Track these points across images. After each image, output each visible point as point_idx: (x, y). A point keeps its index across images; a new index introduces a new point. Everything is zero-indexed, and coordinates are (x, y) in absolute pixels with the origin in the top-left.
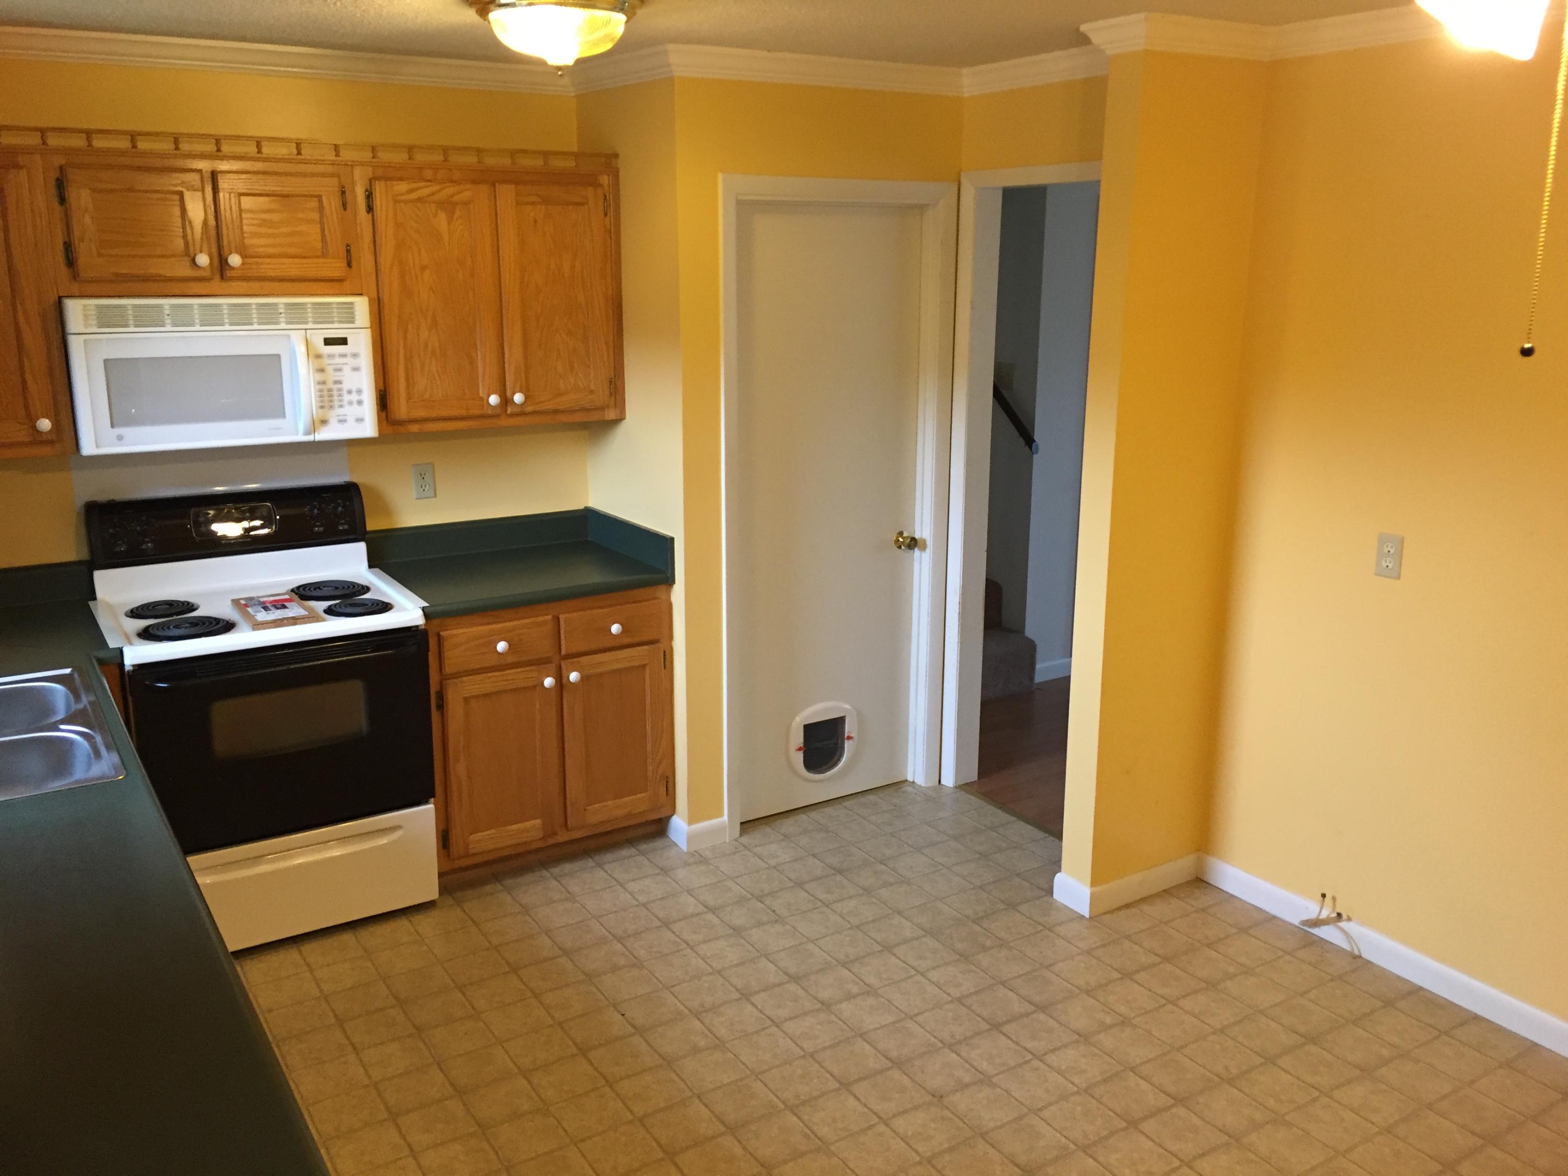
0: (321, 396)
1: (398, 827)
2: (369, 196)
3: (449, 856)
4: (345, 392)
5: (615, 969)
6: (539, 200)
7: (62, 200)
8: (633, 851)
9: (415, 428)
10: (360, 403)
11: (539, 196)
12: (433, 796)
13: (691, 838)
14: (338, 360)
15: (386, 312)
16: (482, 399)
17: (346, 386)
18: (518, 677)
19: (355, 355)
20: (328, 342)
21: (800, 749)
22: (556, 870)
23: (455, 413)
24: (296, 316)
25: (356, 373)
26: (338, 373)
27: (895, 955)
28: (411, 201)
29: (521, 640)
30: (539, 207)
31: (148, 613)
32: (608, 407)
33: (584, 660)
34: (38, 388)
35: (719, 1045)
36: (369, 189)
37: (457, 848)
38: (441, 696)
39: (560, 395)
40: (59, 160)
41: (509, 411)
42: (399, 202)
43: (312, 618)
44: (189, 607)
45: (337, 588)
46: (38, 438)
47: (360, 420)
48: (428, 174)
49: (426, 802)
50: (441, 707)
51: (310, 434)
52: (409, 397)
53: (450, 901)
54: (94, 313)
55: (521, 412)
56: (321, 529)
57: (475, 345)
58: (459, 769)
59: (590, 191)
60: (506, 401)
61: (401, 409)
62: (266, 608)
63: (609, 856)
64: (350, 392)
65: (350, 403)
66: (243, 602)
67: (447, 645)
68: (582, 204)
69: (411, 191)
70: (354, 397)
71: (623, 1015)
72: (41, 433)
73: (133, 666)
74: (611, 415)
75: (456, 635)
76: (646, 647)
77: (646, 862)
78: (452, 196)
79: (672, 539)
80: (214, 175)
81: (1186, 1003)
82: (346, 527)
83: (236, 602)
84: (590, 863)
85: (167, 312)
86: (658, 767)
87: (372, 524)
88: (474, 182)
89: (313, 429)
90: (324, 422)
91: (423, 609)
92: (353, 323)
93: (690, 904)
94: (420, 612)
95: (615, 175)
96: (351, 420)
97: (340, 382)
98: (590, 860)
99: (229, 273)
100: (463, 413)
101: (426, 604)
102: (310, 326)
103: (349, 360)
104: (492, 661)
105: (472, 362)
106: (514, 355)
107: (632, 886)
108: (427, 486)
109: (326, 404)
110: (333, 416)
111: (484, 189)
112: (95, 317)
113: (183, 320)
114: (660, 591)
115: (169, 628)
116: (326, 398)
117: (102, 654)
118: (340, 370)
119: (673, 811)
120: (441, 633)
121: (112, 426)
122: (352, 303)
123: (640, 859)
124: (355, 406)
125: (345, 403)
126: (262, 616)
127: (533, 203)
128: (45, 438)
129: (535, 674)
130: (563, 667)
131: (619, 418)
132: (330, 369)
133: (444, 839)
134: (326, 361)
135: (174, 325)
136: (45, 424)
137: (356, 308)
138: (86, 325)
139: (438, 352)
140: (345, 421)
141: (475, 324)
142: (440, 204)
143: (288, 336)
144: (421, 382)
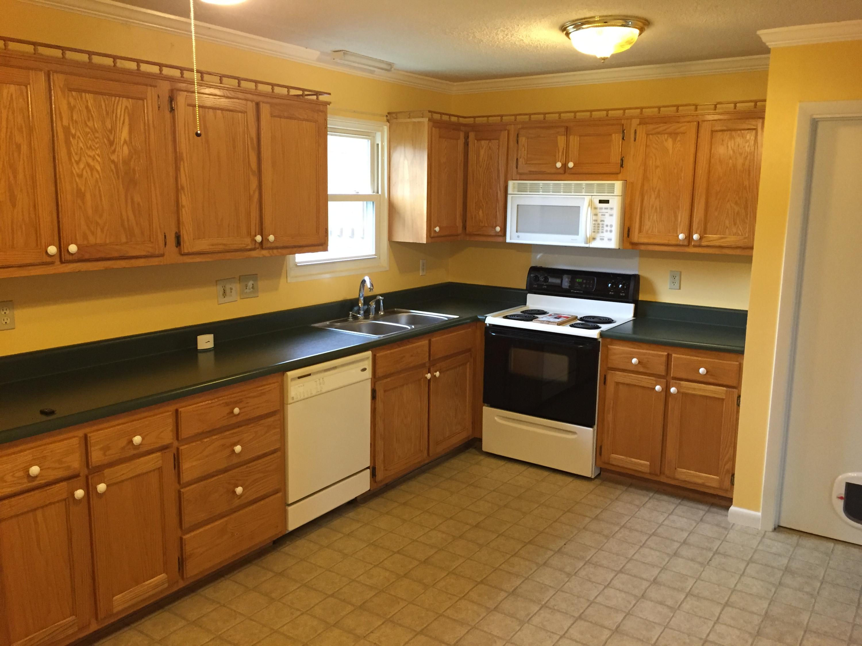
0: (594, 227)
1: (575, 433)
2: (636, 133)
4: (605, 226)
5: (598, 533)
7: (518, 141)
10: (611, 231)
12: (594, 425)
14: (604, 211)
16: (675, 235)
17: (605, 223)
19: (612, 209)
20: (601, 202)
21: (841, 498)
24: (589, 189)
25: (611, 217)
26: (603, 217)
27: (723, 609)
28: (656, 134)
30: (725, 132)
33: (679, 382)
35: (572, 575)
36: (636, 129)
37: (606, 458)
39: (725, 237)
40: (519, 127)
41: (690, 243)
42: (650, 134)
43: (557, 323)
46: (496, 234)
47: (610, 240)
48: (666, 120)
49: (589, 427)
50: (605, 383)
51: (587, 244)
54: (517, 186)
55: (697, 245)
56: (613, 293)
58: (609, 418)
61: (636, 237)
64: (607, 226)
65: (607, 231)
67: (609, 351)
69: (656, 128)
70: (609, 229)
71: (565, 545)
72: (497, 232)
73: (489, 324)
75: (615, 349)
76: (724, 388)
78: (677, 130)
82: (624, 294)
85: (541, 186)
88: (687, 122)
89: (587, 241)
90: (594, 239)
92: (613, 193)
96: (606, 239)
97: (603, 221)
99: (567, 171)
100: (666, 242)
102: (595, 194)
103: (609, 211)
104: (630, 367)
105: (676, 215)
108: (676, 283)
109: (596, 231)
110: (598, 236)
111: (693, 125)
112: (517, 188)
113: (546, 190)
116: (596, 228)
118: (604, 215)
120: (608, 346)
121: (517, 232)
122: (614, 184)
124: (609, 232)
125: (604, 231)
127: (722, 131)
128: (498, 234)
129: (652, 382)
130: (668, 383)
132: (600, 214)
133: (599, 450)
134: (598, 211)
135: (543, 192)
136: (498, 229)
137: (615, 186)
138: (514, 191)
139: (658, 210)
140: (603, 239)
141: (679, 196)
142: (670, 134)
143: (584, 198)
144: (647, 224)
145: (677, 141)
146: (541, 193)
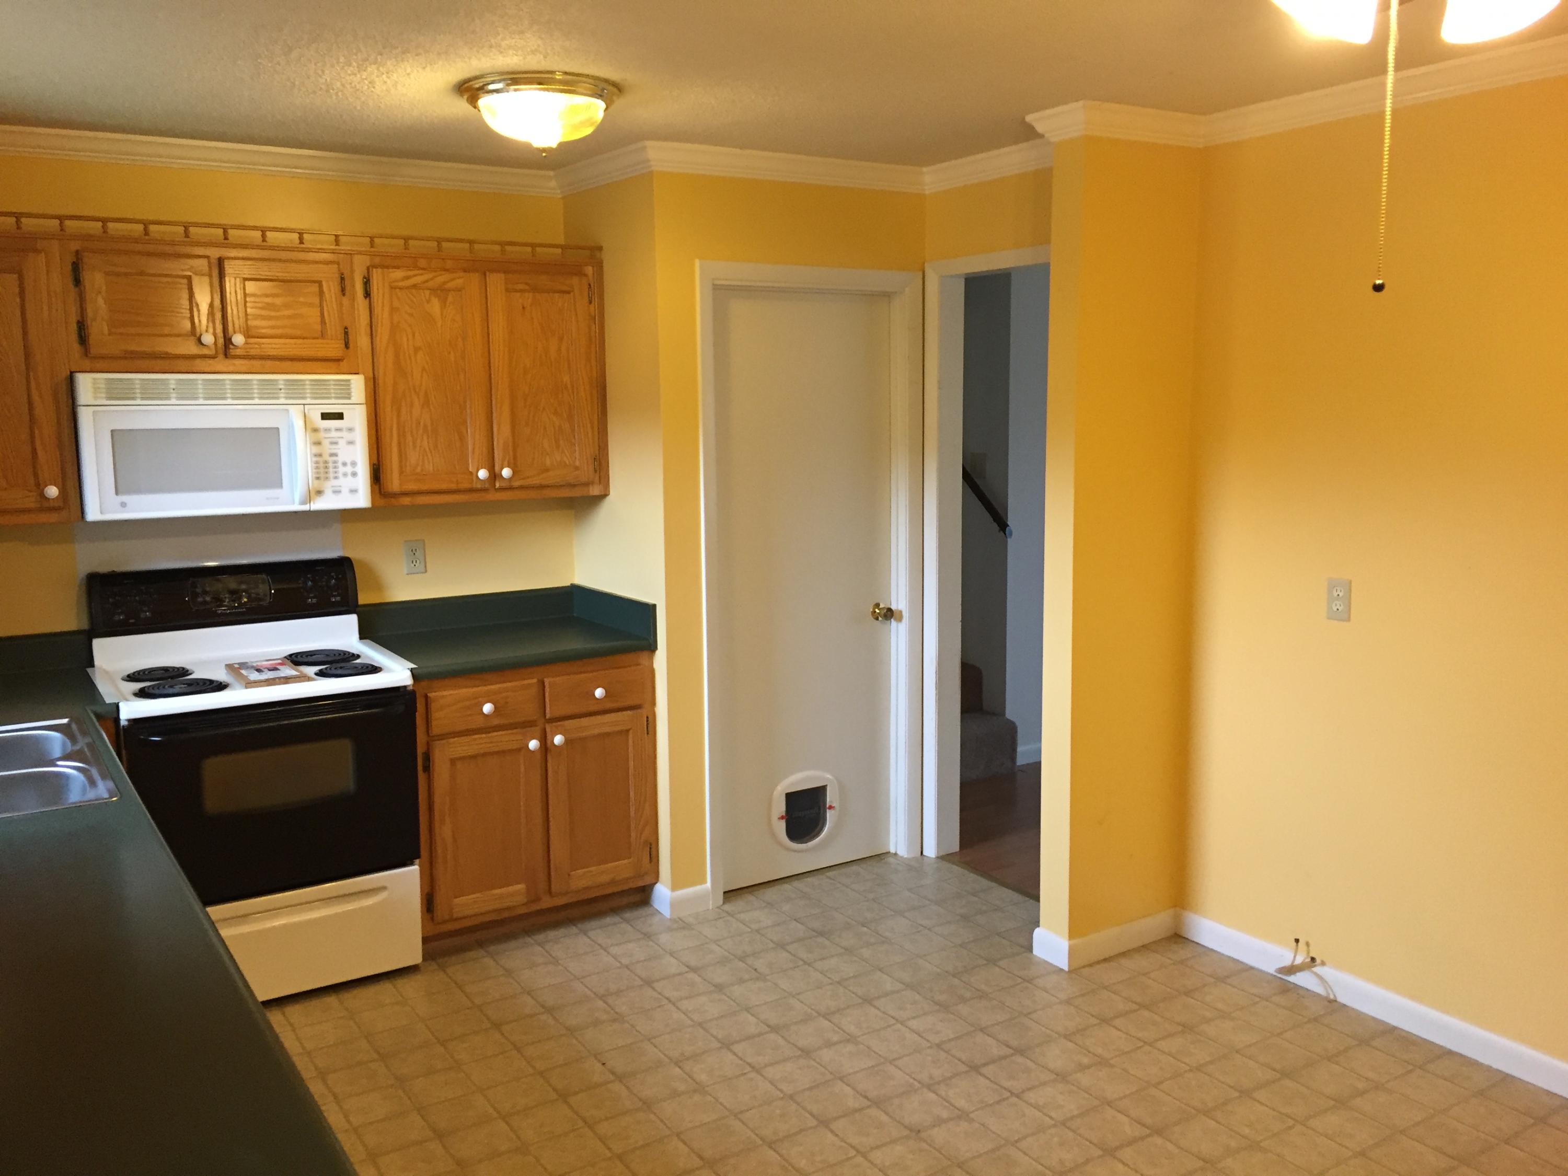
0: (317, 468)
1: (384, 888)
2: (367, 282)
3: (432, 919)
4: (340, 464)
5: (597, 1023)
6: (527, 287)
7: (77, 282)
8: (616, 919)
9: (406, 501)
10: (354, 474)
11: (527, 284)
12: (418, 857)
13: (674, 905)
14: (334, 434)
15: (381, 392)
16: (471, 473)
17: (340, 459)
18: (504, 739)
19: (350, 430)
20: (325, 416)
21: (782, 818)
22: (541, 937)
23: (444, 486)
24: (295, 391)
25: (351, 447)
26: (334, 446)
27: (875, 1007)
28: (407, 288)
29: (507, 703)
30: (527, 294)
31: (144, 677)
32: (593, 483)
33: (569, 724)
34: (47, 457)
35: (700, 1089)
36: (366, 276)
37: (441, 911)
38: (427, 757)
39: (547, 470)
40: (75, 246)
41: (497, 485)
42: (395, 288)
43: (304, 678)
44: (184, 672)
45: (327, 655)
46: (45, 505)
47: (353, 491)
48: (422, 263)
49: (412, 864)
50: (427, 769)
51: (306, 504)
52: (401, 472)
53: (434, 966)
54: (103, 386)
55: (509, 487)
56: (314, 601)
57: (465, 422)
58: (445, 832)
59: (575, 280)
60: (494, 476)
61: (394, 483)
62: (259, 670)
63: (594, 924)
64: (345, 464)
65: (345, 475)
66: (237, 666)
67: (434, 706)
68: (569, 292)
69: (408, 278)
70: (349, 469)
71: (604, 1064)
72: (49, 499)
73: (129, 720)
74: (595, 491)
75: (443, 697)
76: (629, 712)
77: (629, 928)
78: (445, 283)
79: (654, 607)
80: (221, 262)
81: (1162, 1044)
82: (338, 598)
83: (230, 667)
84: (574, 930)
85: (173, 386)
86: (641, 834)
87: (364, 598)
88: (465, 271)
89: (309, 499)
90: (319, 492)
91: (412, 670)
92: (349, 398)
93: (672, 965)
94: (409, 673)
95: (599, 266)
96: (345, 491)
97: (335, 455)
98: (574, 928)
99: (233, 352)
100: (453, 486)
101: (414, 666)
102: (308, 401)
103: (344, 434)
104: (479, 723)
105: (462, 438)
106: (502, 432)
107: (614, 950)
108: (418, 561)
109: (322, 475)
110: (328, 486)
111: (475, 278)
112: (104, 390)
113: (187, 394)
114: (643, 657)
115: (164, 687)
116: (322, 470)
117: (99, 709)
118: (336, 443)
119: (657, 879)
120: (428, 694)
121: (117, 493)
122: (349, 380)
123: (624, 926)
124: (350, 477)
125: (340, 475)
126: (254, 676)
127: (522, 291)
128: (52, 504)
129: (520, 737)
130: (548, 730)
131: (603, 493)
132: (326, 443)
133: (429, 903)
134: (322, 435)
135: (178, 398)
136: (52, 491)
137: (352, 386)
138: (96, 398)
139: (429, 428)
140: (340, 492)
141: (465, 402)
142: (433, 291)
143: (287, 410)
144: (413, 457)
145: (448, 304)
146: (173, 401)
